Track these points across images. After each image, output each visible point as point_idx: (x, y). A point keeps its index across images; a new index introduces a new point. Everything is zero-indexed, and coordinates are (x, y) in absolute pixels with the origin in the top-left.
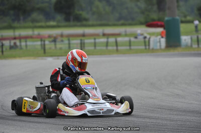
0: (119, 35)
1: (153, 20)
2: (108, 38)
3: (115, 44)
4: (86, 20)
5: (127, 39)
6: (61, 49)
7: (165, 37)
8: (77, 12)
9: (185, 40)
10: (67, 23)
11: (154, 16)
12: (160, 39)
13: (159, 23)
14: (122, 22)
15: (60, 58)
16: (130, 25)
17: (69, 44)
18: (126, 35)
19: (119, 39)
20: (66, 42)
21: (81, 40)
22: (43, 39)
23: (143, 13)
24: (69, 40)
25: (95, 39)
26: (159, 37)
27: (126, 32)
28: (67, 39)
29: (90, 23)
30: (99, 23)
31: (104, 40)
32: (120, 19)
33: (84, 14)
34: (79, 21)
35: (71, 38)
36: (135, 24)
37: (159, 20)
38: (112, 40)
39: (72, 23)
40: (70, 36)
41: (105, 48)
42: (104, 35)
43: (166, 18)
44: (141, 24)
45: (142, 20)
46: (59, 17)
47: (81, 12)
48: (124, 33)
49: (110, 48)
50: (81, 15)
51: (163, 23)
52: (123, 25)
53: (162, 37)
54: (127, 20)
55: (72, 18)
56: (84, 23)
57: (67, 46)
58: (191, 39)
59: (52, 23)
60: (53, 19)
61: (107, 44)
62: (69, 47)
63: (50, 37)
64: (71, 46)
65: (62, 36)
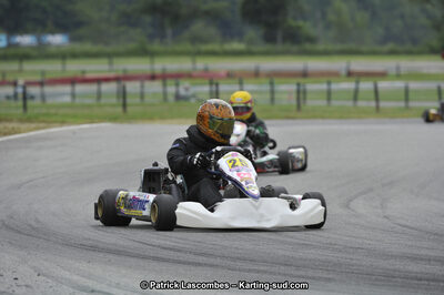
0: (383, 75)
2: (357, 82)
3: (372, 96)
4: (311, 40)
5: (400, 84)
8: (292, 22)
10: (268, 47)
14: (390, 46)
16: (409, 53)
17: (272, 92)
18: (398, 76)
19: (383, 85)
20: (267, 88)
21: (298, 85)
22: (215, 81)
23: (437, 27)
24: (272, 84)
25: (329, 83)
27: (398, 68)
28: (268, 81)
29: (320, 47)
30: (339, 47)
31: (349, 85)
32: (384, 41)
33: (307, 27)
34: (296, 41)
35: (276, 80)
36: (420, 53)
38: (366, 85)
39: (279, 47)
40: (274, 76)
41: (350, 104)
42: (350, 74)
44: (432, 51)
45: (435, 43)
46: (252, 32)
47: (301, 23)
48: (393, 72)
49: (361, 104)
50: (299, 28)
52: (392, 53)
54: (403, 42)
55: (279, 36)
56: (308, 46)
57: (268, 96)
59: (237, 46)
60: (240, 36)
61: (356, 95)
62: (272, 99)
63: (230, 75)
64: (277, 96)
65: (256, 74)
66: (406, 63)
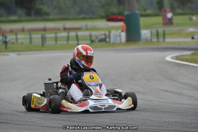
0: (80, 29)
1: (113, 14)
2: (68, 33)
3: (75, 38)
4: (47, 14)
5: (87, 33)
6: (22, 43)
7: (125, 31)
8: (38, 6)
9: (145, 34)
10: (28, 18)
11: (115, 10)
12: (120, 33)
13: (119, 18)
14: (82, 16)
15: (22, 53)
16: (91, 19)
17: (31, 38)
18: (87, 29)
19: (80, 33)
20: (28, 36)
21: (42, 35)
23: (103, 7)
24: (30, 35)
25: (56, 34)
26: (120, 31)
27: (86, 26)
28: (28, 33)
29: (51, 17)
30: (60, 17)
31: (65, 34)
32: (80, 13)
33: (45, 8)
34: (40, 15)
35: (32, 33)
36: (96, 18)
37: (120, 14)
38: (73, 34)
39: (33, 17)
40: (31, 31)
41: (65, 42)
42: (65, 29)
43: (126, 13)
44: (101, 17)
45: (102, 13)
46: (20, 12)
47: (42, 7)
48: (84, 27)
49: (70, 42)
50: (41, 9)
51: (123, 18)
52: (84, 19)
53: (122, 31)
54: (87, 14)
55: (33, 12)
56: (46, 17)
57: (28, 40)
58: (151, 33)
59: (14, 18)
60: (15, 13)
61: (68, 39)
62: (31, 42)
63: (11, 31)
64: (33, 40)
65: (23, 30)
66: (90, 23)
